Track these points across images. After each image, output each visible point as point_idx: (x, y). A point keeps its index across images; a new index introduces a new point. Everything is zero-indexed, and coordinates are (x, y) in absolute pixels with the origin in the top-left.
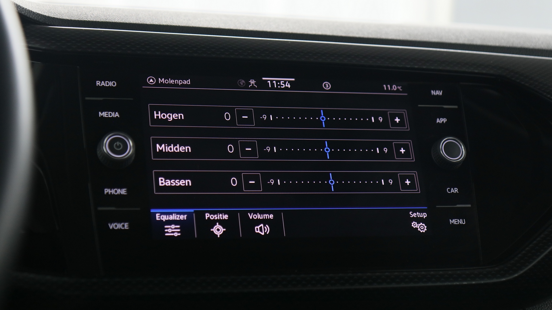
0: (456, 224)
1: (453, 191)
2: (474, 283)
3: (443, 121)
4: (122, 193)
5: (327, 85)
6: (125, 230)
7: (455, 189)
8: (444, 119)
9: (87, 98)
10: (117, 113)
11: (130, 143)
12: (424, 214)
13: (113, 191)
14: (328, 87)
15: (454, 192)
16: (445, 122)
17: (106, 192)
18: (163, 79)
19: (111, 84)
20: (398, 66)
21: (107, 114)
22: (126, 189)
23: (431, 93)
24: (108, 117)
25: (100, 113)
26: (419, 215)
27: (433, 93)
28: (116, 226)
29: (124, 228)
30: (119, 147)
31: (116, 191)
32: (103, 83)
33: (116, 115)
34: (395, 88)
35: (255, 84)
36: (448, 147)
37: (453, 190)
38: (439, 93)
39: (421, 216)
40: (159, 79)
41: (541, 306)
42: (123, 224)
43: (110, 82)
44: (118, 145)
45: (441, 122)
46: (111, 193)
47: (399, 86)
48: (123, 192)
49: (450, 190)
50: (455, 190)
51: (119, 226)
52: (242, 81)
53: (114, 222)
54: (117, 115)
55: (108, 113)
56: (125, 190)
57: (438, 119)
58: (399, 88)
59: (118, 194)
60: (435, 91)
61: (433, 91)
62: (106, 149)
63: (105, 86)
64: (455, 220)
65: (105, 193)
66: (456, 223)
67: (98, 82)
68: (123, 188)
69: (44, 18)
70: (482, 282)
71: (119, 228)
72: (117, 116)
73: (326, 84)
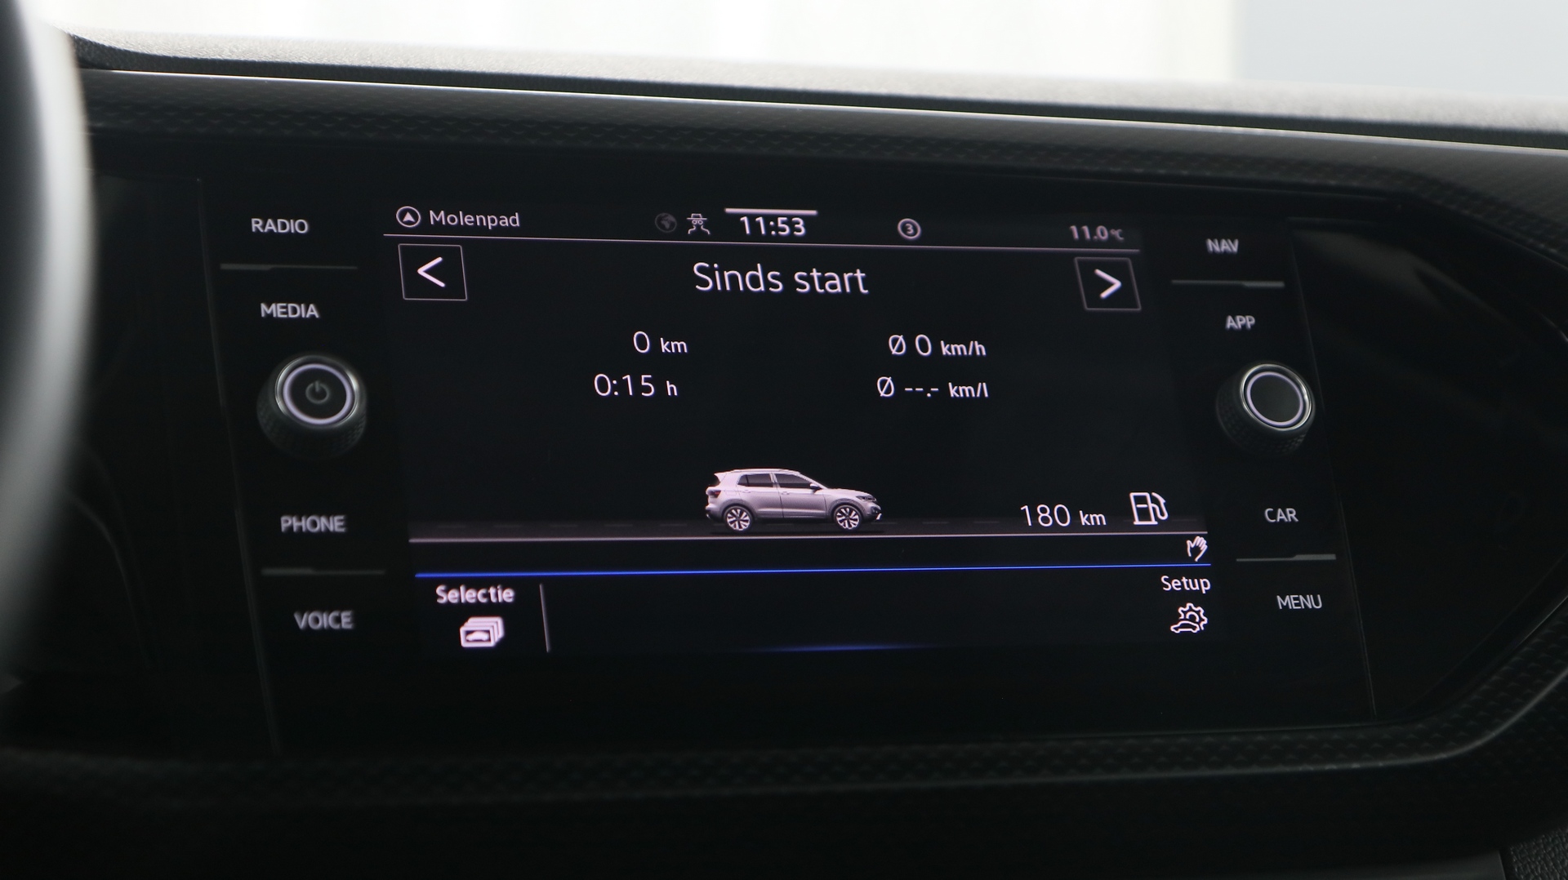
0: (1295, 608)
1: (1284, 517)
2: (1355, 766)
3: (1243, 322)
4: (331, 529)
5: (910, 229)
6: (342, 631)
7: (1288, 510)
8: (1248, 317)
9: (225, 266)
10: (312, 306)
11: (353, 384)
12: (1202, 581)
13: (305, 524)
14: (911, 232)
15: (1286, 520)
16: (1252, 326)
17: (284, 526)
18: (442, 213)
19: (293, 226)
20: (1112, 169)
21: (284, 310)
22: (342, 517)
23: (1205, 246)
24: (285, 316)
25: (263, 307)
26: (1188, 586)
27: (1212, 246)
28: (316, 620)
29: (341, 626)
30: (322, 394)
31: (314, 524)
32: (270, 225)
33: (309, 313)
34: (1102, 232)
35: (706, 225)
36: (1262, 391)
37: (1283, 514)
38: (1229, 246)
39: (1194, 586)
40: (431, 213)
41: (1553, 840)
42: (335, 614)
43: (292, 221)
44: (317, 389)
45: (1240, 327)
46: (301, 528)
47: (1116, 229)
48: (335, 524)
49: (1273, 515)
50: (1289, 515)
51: (326, 620)
52: (666, 218)
53: (311, 611)
54: (312, 311)
55: (286, 307)
56: (341, 520)
57: (1230, 318)
58: (1116, 233)
59: (320, 532)
60: (1216, 241)
61: (1212, 240)
62: (285, 403)
63: (275, 231)
64: (1292, 596)
65: (283, 529)
66: (1296, 605)
67: (257, 223)
68: (335, 514)
69: (98, 52)
70: (1381, 764)
71: (325, 626)
72: (313, 316)
73: (907, 225)
